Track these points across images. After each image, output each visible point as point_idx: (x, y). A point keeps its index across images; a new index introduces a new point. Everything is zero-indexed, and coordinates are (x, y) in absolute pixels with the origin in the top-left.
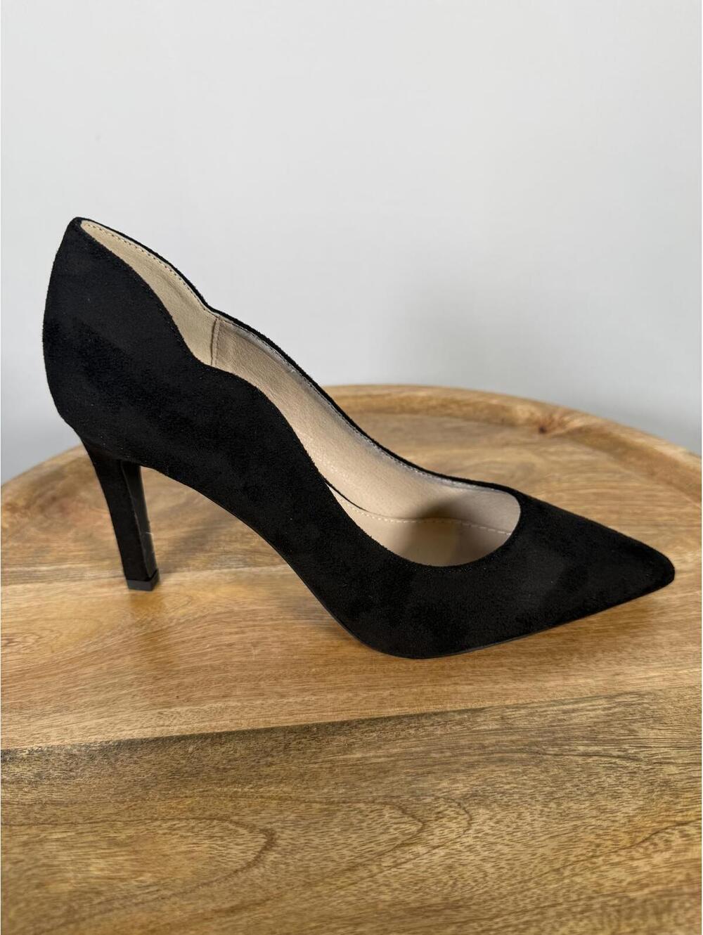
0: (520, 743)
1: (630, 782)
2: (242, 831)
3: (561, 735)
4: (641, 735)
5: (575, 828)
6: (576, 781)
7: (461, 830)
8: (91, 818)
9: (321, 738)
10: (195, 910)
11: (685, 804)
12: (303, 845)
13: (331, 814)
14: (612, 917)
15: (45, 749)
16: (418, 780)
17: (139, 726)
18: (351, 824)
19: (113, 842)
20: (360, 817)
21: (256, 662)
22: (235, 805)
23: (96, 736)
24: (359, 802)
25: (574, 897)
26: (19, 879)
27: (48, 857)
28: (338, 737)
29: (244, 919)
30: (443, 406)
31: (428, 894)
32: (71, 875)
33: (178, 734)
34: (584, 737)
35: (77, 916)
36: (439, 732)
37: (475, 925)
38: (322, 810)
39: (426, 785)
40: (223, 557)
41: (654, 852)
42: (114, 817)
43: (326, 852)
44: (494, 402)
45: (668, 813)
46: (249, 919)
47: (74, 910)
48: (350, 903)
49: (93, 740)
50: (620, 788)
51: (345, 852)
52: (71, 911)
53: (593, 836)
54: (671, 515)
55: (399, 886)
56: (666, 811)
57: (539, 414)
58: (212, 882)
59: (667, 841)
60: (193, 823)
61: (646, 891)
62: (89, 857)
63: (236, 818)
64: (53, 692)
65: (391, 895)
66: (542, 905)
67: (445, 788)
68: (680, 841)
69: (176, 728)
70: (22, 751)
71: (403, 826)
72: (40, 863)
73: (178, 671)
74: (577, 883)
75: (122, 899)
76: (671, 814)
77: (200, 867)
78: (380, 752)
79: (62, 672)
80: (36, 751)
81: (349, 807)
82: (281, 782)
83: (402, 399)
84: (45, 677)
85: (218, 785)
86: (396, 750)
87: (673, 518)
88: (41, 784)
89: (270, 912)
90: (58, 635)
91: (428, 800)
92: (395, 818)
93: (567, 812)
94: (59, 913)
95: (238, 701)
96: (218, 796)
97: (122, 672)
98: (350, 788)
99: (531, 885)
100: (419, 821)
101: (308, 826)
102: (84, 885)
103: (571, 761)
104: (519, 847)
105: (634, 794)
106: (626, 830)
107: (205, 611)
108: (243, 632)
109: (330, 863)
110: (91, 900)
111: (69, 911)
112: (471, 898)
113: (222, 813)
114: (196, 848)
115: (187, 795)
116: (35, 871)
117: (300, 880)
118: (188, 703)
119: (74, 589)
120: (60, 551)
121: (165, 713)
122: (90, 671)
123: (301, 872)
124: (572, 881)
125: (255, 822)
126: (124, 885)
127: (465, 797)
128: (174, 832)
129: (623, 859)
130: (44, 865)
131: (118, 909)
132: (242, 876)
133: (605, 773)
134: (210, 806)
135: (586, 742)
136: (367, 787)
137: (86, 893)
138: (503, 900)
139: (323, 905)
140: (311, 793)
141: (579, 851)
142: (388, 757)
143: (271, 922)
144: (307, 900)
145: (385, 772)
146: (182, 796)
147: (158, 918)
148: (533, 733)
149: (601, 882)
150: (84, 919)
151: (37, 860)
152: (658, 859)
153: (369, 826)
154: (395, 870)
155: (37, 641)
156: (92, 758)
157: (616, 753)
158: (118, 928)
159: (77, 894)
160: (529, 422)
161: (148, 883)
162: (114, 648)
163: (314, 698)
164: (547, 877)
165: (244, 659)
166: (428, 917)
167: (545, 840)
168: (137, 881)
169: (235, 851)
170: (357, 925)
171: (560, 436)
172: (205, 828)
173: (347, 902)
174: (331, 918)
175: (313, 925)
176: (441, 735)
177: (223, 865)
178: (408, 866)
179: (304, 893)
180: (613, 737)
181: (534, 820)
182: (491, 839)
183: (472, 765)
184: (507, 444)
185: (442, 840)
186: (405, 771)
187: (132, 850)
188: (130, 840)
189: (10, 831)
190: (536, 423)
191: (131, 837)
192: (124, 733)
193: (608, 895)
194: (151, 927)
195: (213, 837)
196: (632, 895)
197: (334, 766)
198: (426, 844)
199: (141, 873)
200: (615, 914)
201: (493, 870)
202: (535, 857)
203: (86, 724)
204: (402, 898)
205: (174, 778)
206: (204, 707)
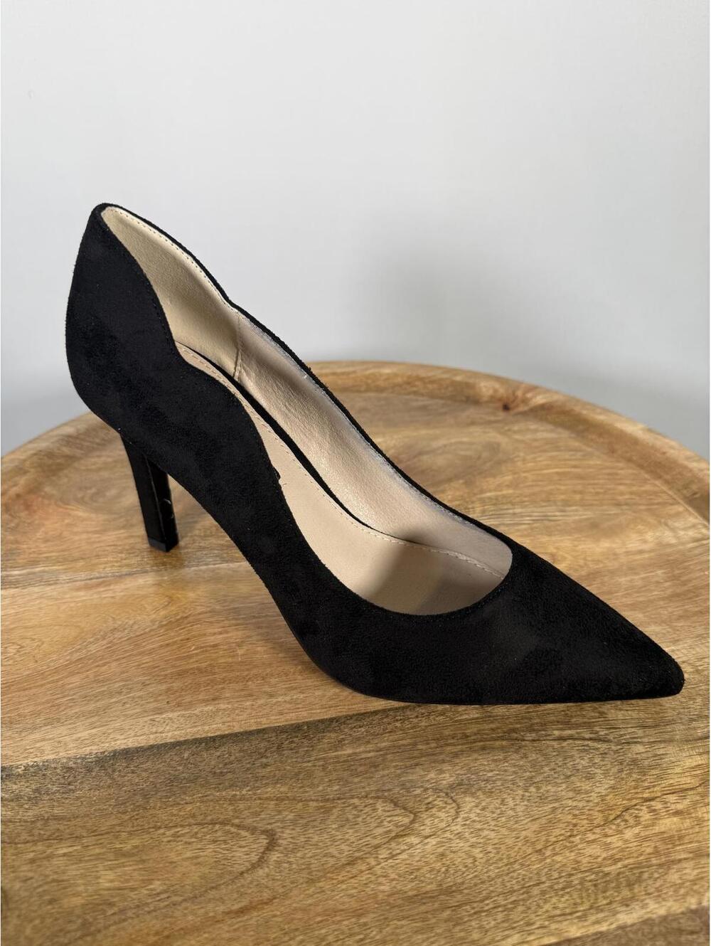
0: (499, 731)
1: (602, 763)
2: (244, 833)
3: (538, 721)
4: (610, 716)
5: (554, 809)
6: (552, 765)
7: (450, 819)
8: (95, 831)
9: (312, 736)
10: (207, 913)
11: (652, 780)
12: (303, 843)
13: (328, 811)
14: (590, 891)
15: (41, 764)
16: (407, 773)
17: (133, 734)
18: (347, 820)
19: (120, 854)
20: (355, 813)
21: (241, 662)
22: (235, 809)
23: (90, 748)
24: (352, 797)
25: (556, 875)
26: (31, 897)
27: (56, 873)
28: (328, 734)
29: (254, 918)
30: (409, 383)
31: (423, 882)
32: (81, 888)
33: (172, 740)
34: (558, 722)
35: (93, 929)
36: (423, 724)
37: (468, 907)
38: (318, 808)
39: (414, 777)
40: (199, 553)
41: (625, 828)
42: (118, 828)
43: (325, 848)
44: (458, 378)
45: (636, 791)
46: (259, 918)
47: (90, 923)
48: (352, 896)
49: (88, 752)
50: (593, 769)
51: (343, 847)
52: (85, 924)
53: (570, 817)
54: (631, 493)
55: (396, 877)
56: (635, 788)
57: (502, 391)
58: (220, 885)
59: (636, 817)
60: (195, 829)
61: (619, 865)
62: (98, 869)
63: (237, 821)
64: (40, 704)
65: (389, 886)
66: (527, 885)
67: (432, 779)
68: (648, 816)
69: (170, 734)
70: (17, 767)
71: (396, 818)
72: (49, 880)
73: (166, 675)
74: (558, 862)
75: (135, 908)
76: (639, 791)
77: (207, 871)
78: (370, 747)
79: (49, 683)
80: (32, 766)
81: (344, 803)
82: (276, 783)
83: (367, 377)
84: (30, 688)
85: (217, 789)
86: (384, 744)
87: (633, 497)
88: (41, 800)
89: (277, 910)
90: (39, 643)
91: (418, 791)
92: (389, 811)
93: (546, 795)
94: (74, 927)
95: (228, 703)
96: (217, 801)
97: (108, 680)
98: (343, 785)
99: (516, 866)
100: (411, 812)
101: (306, 825)
102: (96, 897)
103: (548, 746)
104: (504, 831)
105: (606, 774)
106: (600, 809)
107: (187, 611)
108: (227, 632)
109: (329, 859)
110: (104, 912)
111: (83, 925)
112: (463, 883)
113: (222, 817)
114: (201, 853)
115: (188, 801)
116: (46, 887)
117: (303, 878)
118: (179, 709)
119: (49, 594)
120: (30, 553)
121: (157, 720)
122: (76, 680)
123: (304, 869)
124: (553, 860)
125: (255, 824)
126: (135, 894)
127: (451, 787)
128: (179, 839)
129: (598, 836)
130: (54, 881)
131: (132, 918)
132: (248, 877)
133: (578, 756)
134: (211, 811)
135: (561, 726)
136: (360, 782)
137: (98, 905)
138: (492, 882)
139: (327, 900)
140: (307, 792)
141: (557, 832)
142: (377, 751)
143: (280, 919)
144: (312, 896)
145: (376, 766)
146: (182, 802)
147: (171, 924)
148: (511, 720)
149: (579, 859)
150: (99, 931)
151: (47, 876)
152: (629, 834)
153: (364, 821)
154: (391, 861)
155: (18, 651)
156: (89, 770)
157: (587, 736)
158: (133, 936)
159: (91, 906)
160: (493, 399)
161: (158, 891)
162: (98, 654)
163: (302, 696)
164: (530, 858)
165: (230, 660)
166: (424, 903)
167: (526, 824)
168: (147, 889)
169: (239, 854)
170: (360, 916)
171: (524, 414)
172: (207, 833)
173: (349, 895)
174: (336, 912)
175: (319, 919)
176: (426, 726)
177: (230, 869)
178: (404, 856)
179: (308, 889)
180: (585, 720)
181: (516, 805)
182: (479, 826)
183: (456, 755)
184: (473, 423)
185: (434, 829)
186: (394, 764)
187: (139, 859)
188: (136, 850)
189: (16, 849)
190: (500, 400)
191: (136, 847)
192: (118, 742)
193: (585, 871)
194: (166, 933)
195: (217, 841)
196: (606, 870)
197: (326, 764)
198: (418, 835)
199: (150, 881)
200: (593, 888)
201: (481, 855)
202: (518, 840)
203: (79, 735)
204: (399, 888)
205: (172, 785)
206: (195, 712)
